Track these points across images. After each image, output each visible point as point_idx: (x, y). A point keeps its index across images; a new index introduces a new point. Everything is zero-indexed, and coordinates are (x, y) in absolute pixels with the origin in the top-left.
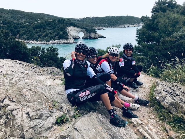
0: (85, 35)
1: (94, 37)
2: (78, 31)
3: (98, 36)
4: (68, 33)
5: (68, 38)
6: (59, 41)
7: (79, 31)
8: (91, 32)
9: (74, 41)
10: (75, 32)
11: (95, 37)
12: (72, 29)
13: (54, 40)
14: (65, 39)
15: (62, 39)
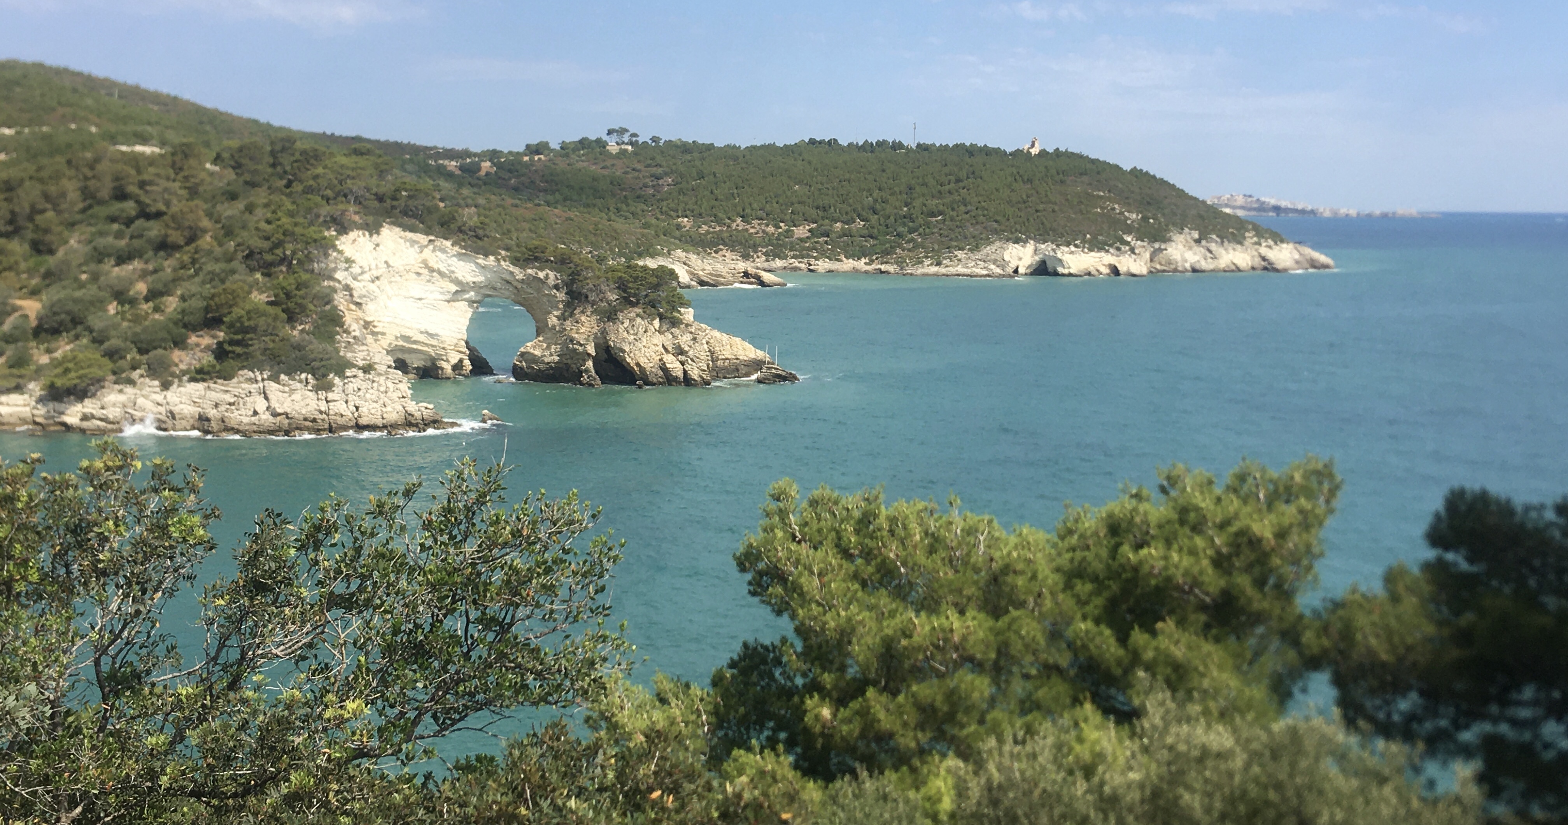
0: (549, 338)
1: (660, 365)
2: (463, 287)
3: (702, 351)
4: (340, 300)
5: (341, 367)
6: (217, 396)
7: (475, 287)
8: (628, 303)
9: (412, 407)
10: (436, 291)
11: (674, 365)
12: (396, 263)
13: (156, 383)
14: (303, 376)
15: (259, 378)
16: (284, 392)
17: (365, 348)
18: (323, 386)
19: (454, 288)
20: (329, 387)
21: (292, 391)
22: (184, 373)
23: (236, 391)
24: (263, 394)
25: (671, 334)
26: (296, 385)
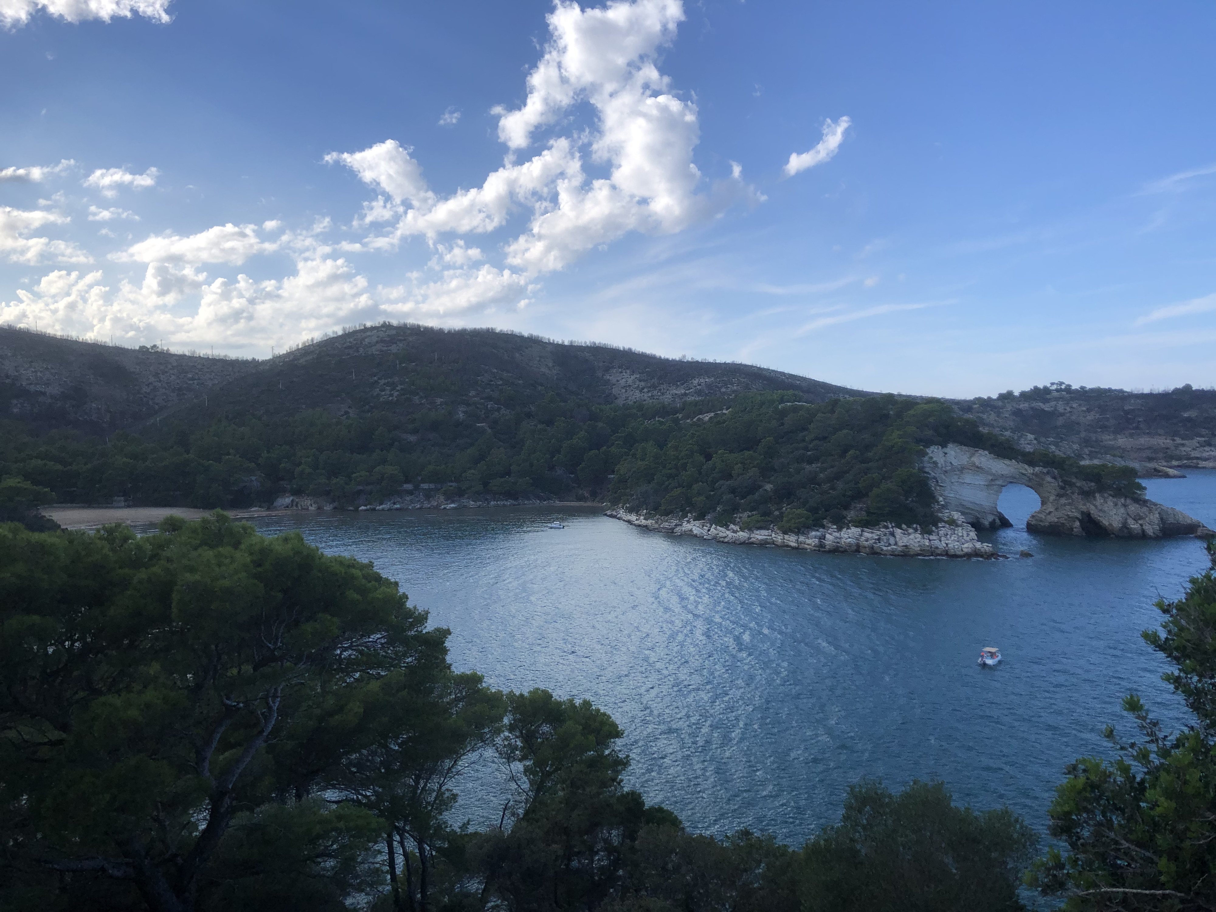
0: (1050, 508)
1: (1125, 525)
2: (996, 477)
4: (932, 484)
5: (936, 521)
6: (869, 536)
7: (1003, 477)
9: (978, 545)
11: (1134, 526)
12: (956, 463)
13: (835, 527)
14: (915, 526)
15: (890, 526)
16: (905, 534)
17: (947, 511)
18: (926, 531)
19: (990, 478)
20: (930, 533)
21: (909, 534)
22: (850, 522)
23: (878, 533)
24: (893, 534)
25: (1133, 508)
26: (911, 531)
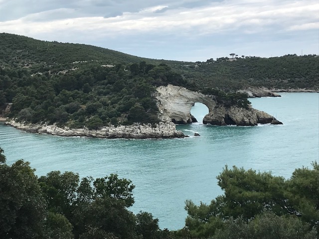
0: (212, 113)
1: (243, 120)
2: (189, 100)
3: (255, 116)
4: (158, 104)
5: (158, 122)
6: (129, 129)
7: (192, 100)
8: (233, 103)
9: (176, 131)
10: (182, 101)
11: (247, 120)
12: (172, 94)
13: (113, 126)
14: (149, 124)
15: (138, 124)
16: (144, 128)
17: (164, 116)
18: (154, 126)
19: (187, 100)
22: (120, 123)
23: (133, 128)
24: (139, 128)
25: (246, 112)
26: (147, 126)
